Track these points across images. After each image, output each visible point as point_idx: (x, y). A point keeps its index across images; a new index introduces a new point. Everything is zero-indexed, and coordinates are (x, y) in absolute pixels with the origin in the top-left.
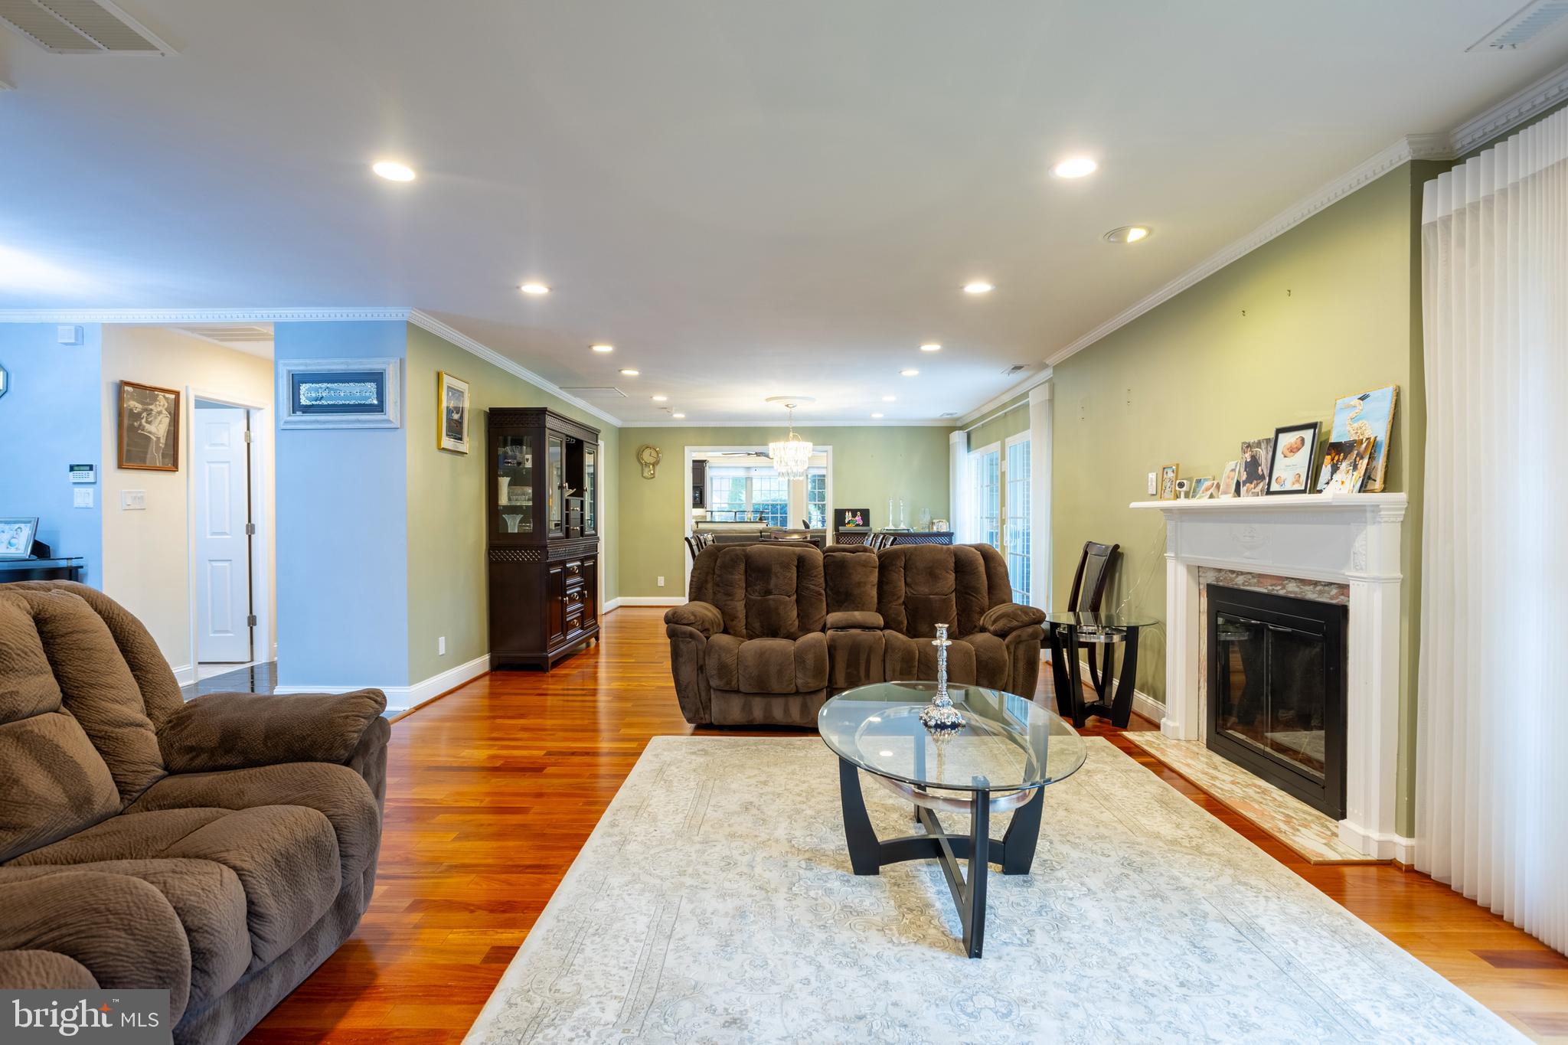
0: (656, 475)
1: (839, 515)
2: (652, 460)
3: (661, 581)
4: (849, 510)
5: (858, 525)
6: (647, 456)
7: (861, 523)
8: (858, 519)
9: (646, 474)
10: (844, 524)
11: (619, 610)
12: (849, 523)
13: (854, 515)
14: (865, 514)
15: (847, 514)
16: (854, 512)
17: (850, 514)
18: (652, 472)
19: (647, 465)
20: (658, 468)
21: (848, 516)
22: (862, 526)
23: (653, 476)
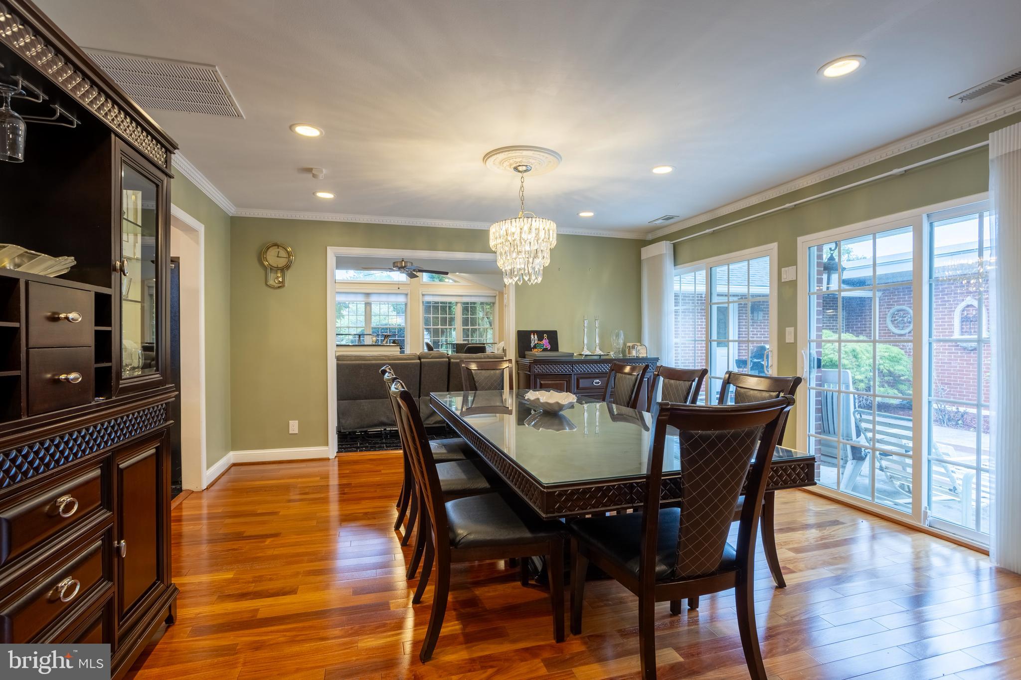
0: (286, 284)
1: (523, 338)
2: (282, 262)
3: (294, 427)
4: (534, 332)
5: (545, 350)
6: (273, 258)
7: (549, 347)
8: (545, 342)
9: (271, 282)
10: (530, 349)
11: (233, 468)
12: (535, 347)
13: (541, 338)
14: (552, 336)
15: (532, 336)
16: (540, 334)
17: (536, 336)
18: (280, 279)
19: (275, 269)
20: (288, 274)
21: (534, 339)
22: (550, 350)
23: (281, 285)
